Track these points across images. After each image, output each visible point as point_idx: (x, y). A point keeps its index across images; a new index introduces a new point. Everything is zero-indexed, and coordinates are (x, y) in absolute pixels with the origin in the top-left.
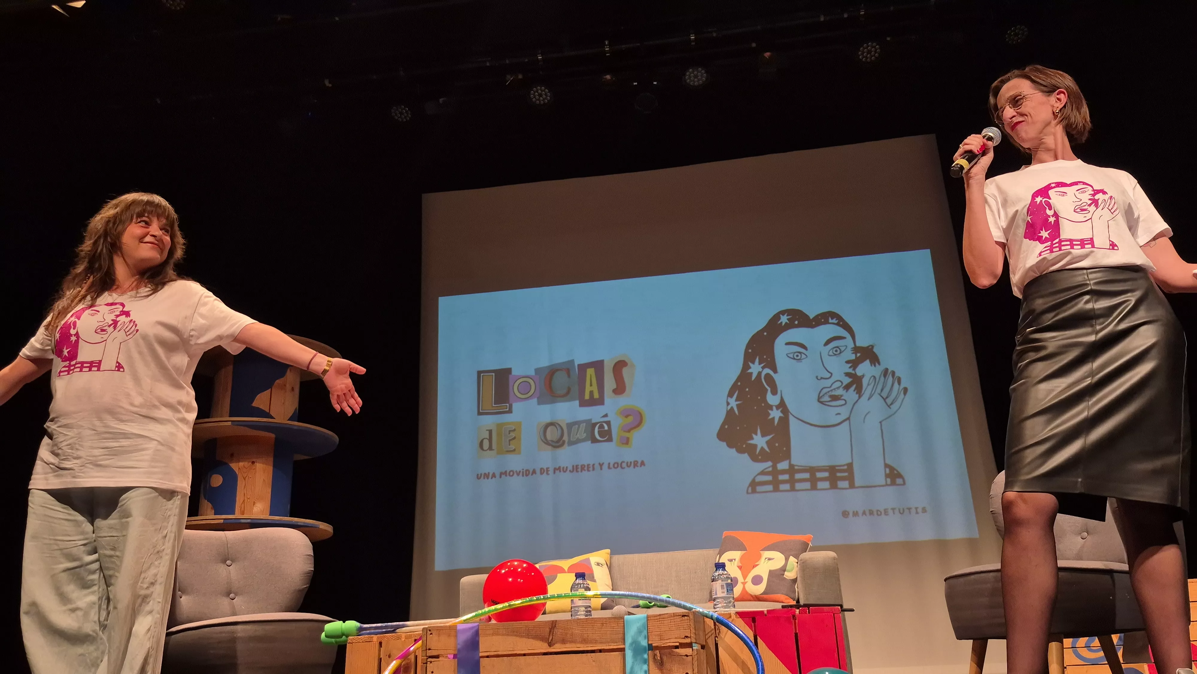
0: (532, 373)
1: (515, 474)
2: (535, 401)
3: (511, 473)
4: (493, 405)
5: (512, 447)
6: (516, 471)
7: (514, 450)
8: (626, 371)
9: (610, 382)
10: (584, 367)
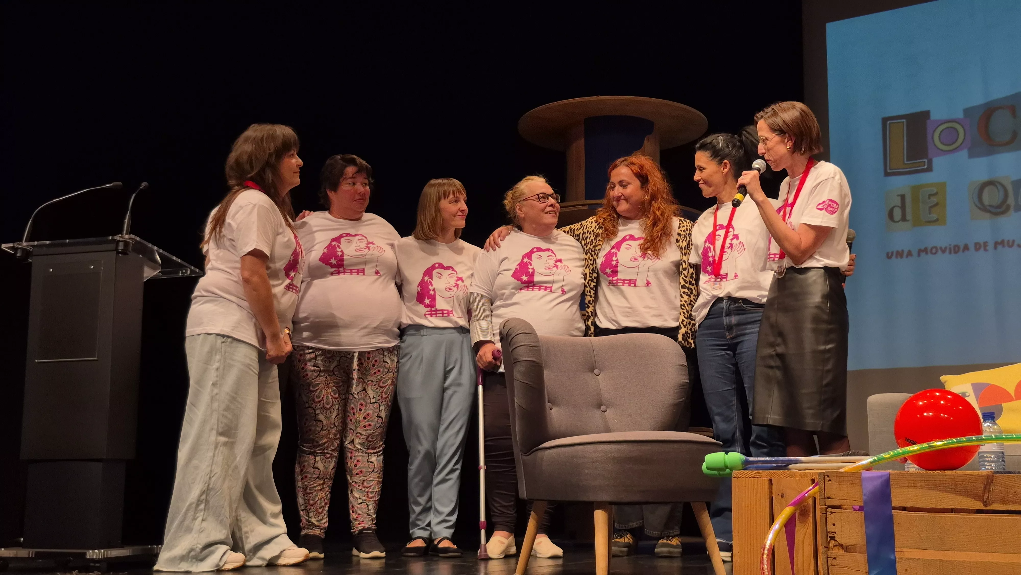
0: (960, 115)
1: (939, 252)
2: (964, 153)
3: (934, 251)
4: (906, 162)
5: (934, 216)
6: (941, 248)
7: (937, 220)
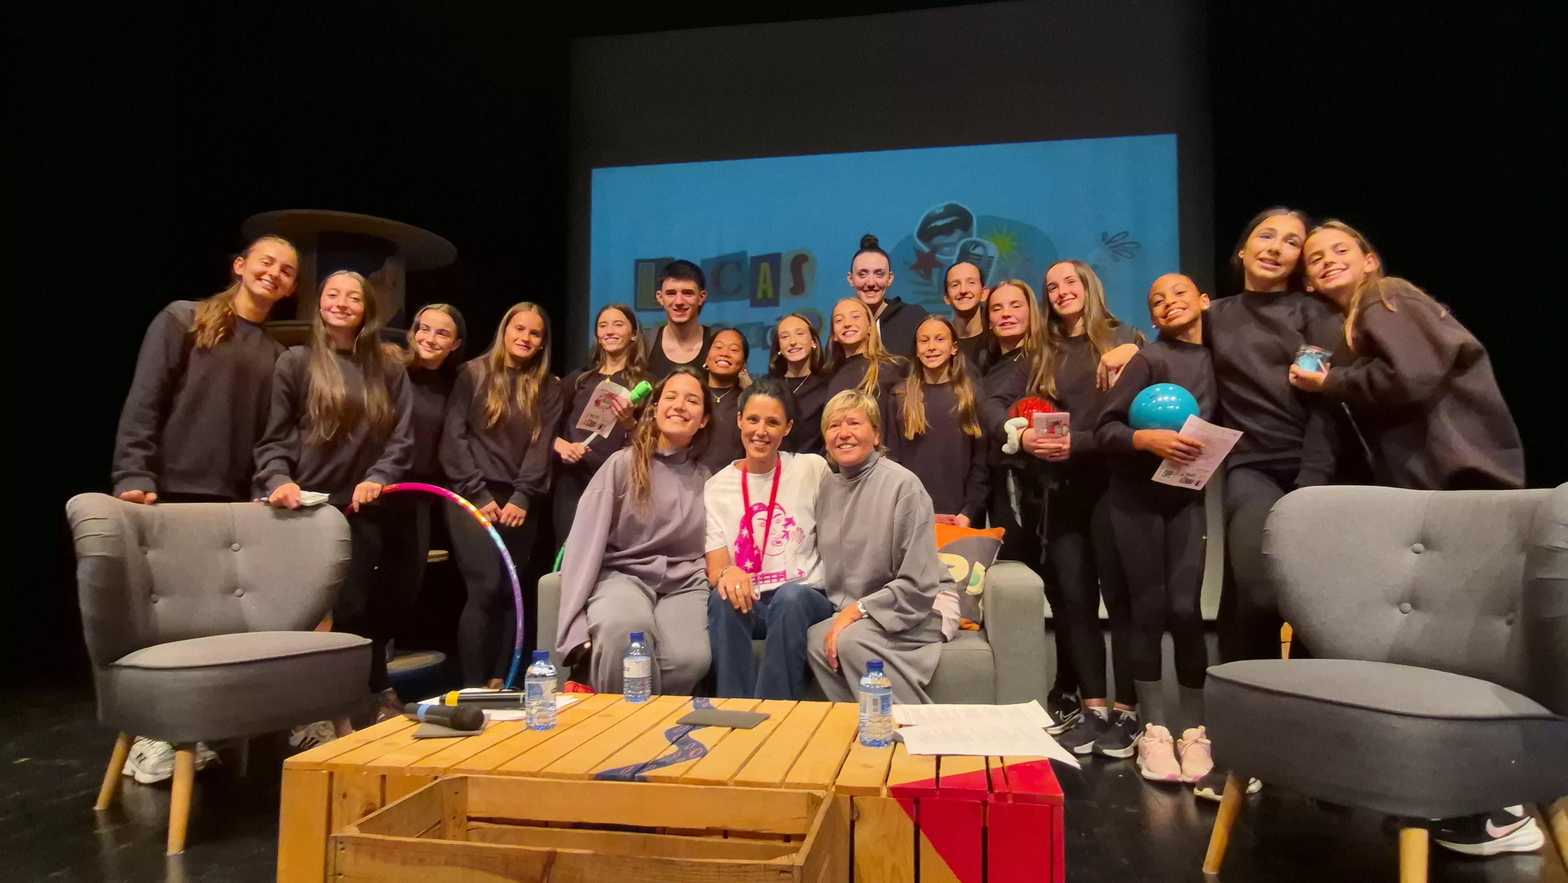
8: (806, 268)
9: (787, 280)
10: (757, 261)
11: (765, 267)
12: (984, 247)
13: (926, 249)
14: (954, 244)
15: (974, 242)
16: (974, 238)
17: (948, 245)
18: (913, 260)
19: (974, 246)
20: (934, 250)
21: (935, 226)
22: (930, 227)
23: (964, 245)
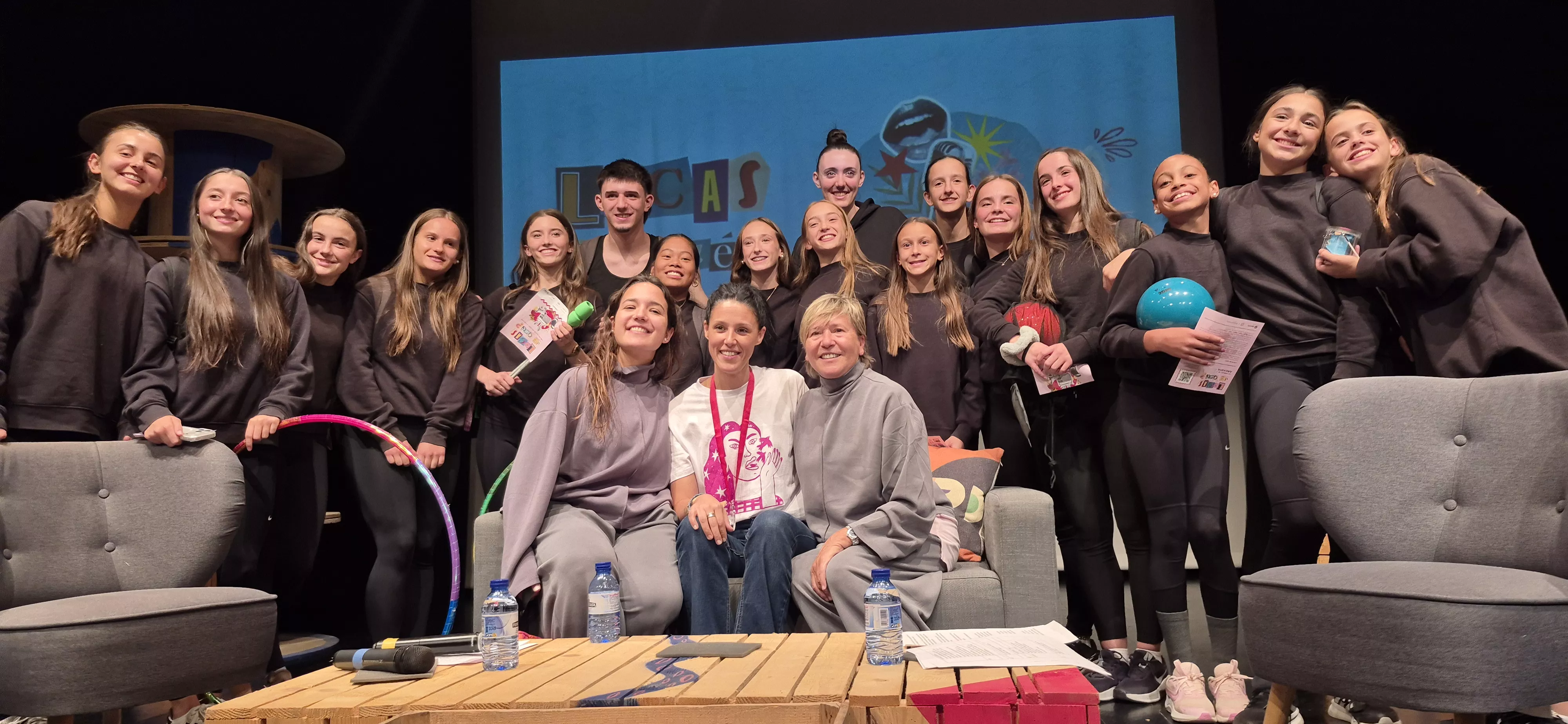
4: (579, 216)
8: (757, 176)
9: (735, 191)
10: (700, 169)
11: (710, 175)
12: (961, 149)
13: (895, 153)
14: (926, 146)
15: (948, 143)
16: (949, 139)
17: (919, 147)
18: (881, 164)
19: (948, 147)
20: (905, 152)
21: (905, 126)
22: (897, 127)
23: (937, 147)
